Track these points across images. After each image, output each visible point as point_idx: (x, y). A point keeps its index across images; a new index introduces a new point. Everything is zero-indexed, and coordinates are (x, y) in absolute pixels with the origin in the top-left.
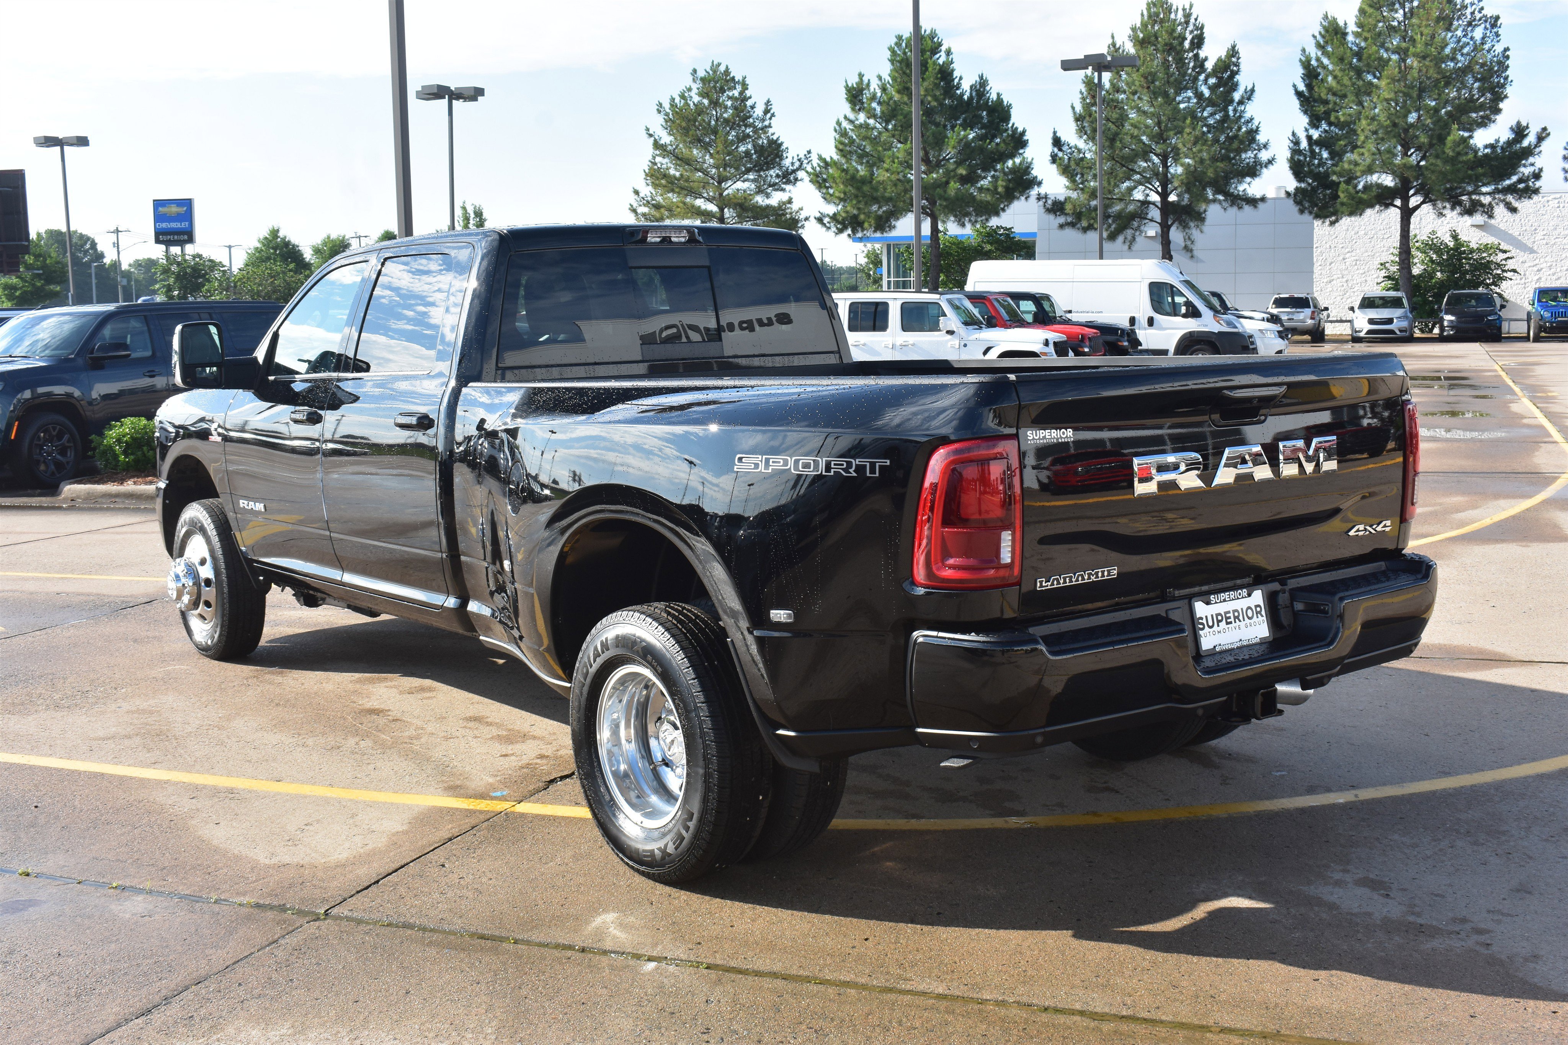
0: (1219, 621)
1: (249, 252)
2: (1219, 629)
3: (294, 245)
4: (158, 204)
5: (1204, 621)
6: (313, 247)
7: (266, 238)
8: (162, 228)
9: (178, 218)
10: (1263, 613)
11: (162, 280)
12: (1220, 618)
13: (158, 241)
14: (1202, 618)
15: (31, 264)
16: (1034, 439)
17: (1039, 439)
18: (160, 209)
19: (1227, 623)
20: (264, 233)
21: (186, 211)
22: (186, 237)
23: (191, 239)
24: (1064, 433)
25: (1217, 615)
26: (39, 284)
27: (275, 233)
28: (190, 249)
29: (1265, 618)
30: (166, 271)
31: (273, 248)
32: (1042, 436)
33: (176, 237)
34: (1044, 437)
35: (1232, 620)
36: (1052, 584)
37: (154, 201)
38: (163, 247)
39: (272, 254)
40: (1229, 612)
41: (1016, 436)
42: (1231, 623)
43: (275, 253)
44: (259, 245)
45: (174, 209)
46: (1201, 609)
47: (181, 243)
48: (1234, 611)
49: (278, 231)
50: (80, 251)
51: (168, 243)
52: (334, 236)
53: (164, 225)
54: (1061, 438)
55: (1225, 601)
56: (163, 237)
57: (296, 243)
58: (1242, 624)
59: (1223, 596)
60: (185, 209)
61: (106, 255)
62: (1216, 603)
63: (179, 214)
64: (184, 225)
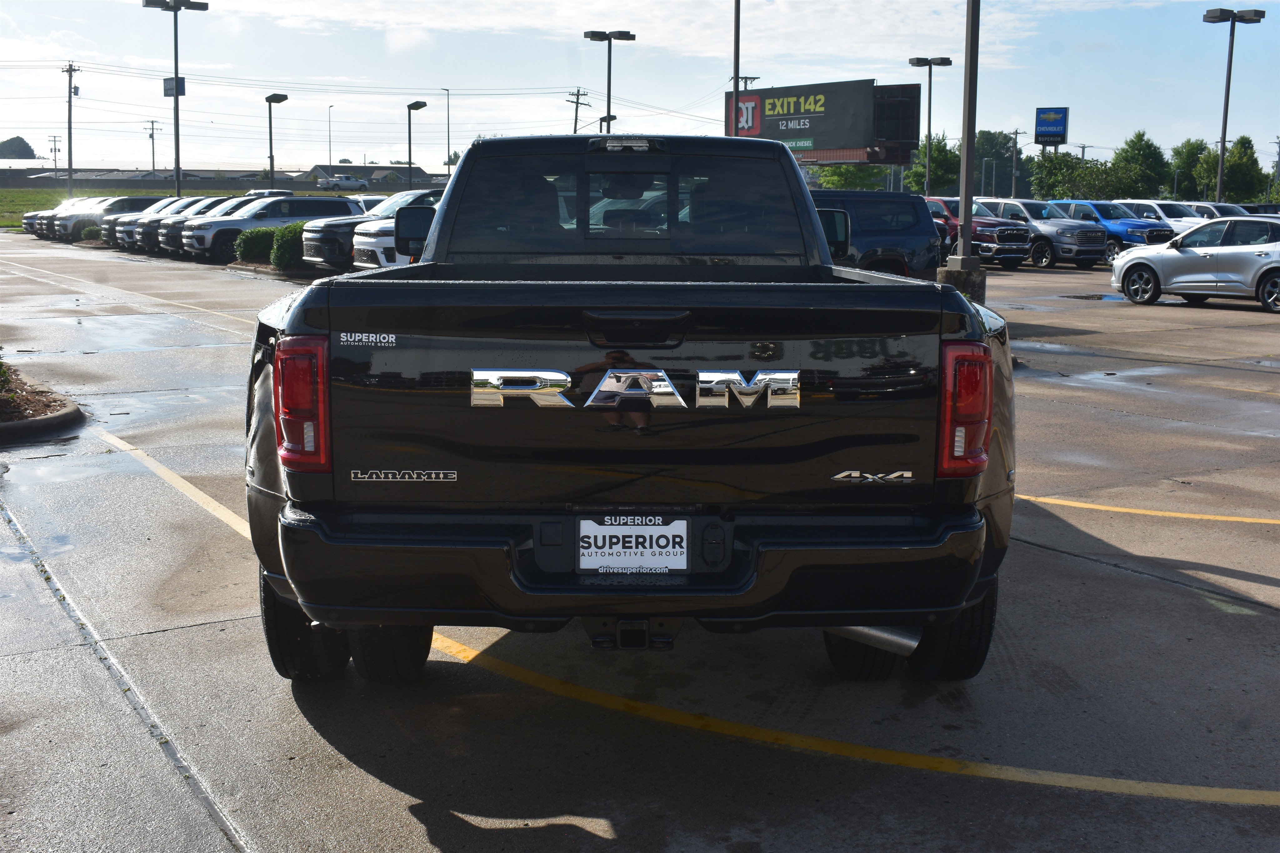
0: (611, 544)
1: (1117, 152)
2: (611, 551)
3: (1155, 147)
4: (1040, 112)
5: (592, 540)
6: (1174, 149)
7: (1132, 141)
8: (1042, 131)
9: (1055, 123)
10: (684, 544)
11: (1037, 174)
12: (614, 540)
13: (1037, 142)
14: (589, 537)
15: (935, 158)
16: (347, 341)
17: (354, 341)
18: (1042, 116)
19: (624, 547)
20: (1131, 136)
21: (1062, 118)
22: (1059, 139)
23: (1063, 141)
24: (384, 338)
25: (611, 537)
26: (940, 173)
27: (1140, 136)
28: (1062, 149)
29: (685, 550)
30: (1040, 166)
31: (1137, 149)
32: (357, 339)
33: (1052, 139)
34: (360, 340)
35: (633, 544)
36: (371, 477)
37: (1037, 109)
38: (1040, 147)
39: (1137, 154)
40: (631, 537)
41: (328, 337)
42: (631, 547)
43: (1139, 154)
44: (1126, 147)
45: (1052, 116)
46: (588, 527)
47: (1056, 144)
48: (637, 537)
49: (1143, 135)
50: (1003, 148)
51: (1045, 144)
52: (1193, 140)
53: (1043, 129)
54: (380, 342)
55: (625, 524)
56: (1041, 138)
57: (1158, 146)
58: (648, 551)
59: (623, 519)
60: (1061, 116)
61: (1023, 152)
62: (612, 524)
63: (1056, 120)
64: (1059, 129)
